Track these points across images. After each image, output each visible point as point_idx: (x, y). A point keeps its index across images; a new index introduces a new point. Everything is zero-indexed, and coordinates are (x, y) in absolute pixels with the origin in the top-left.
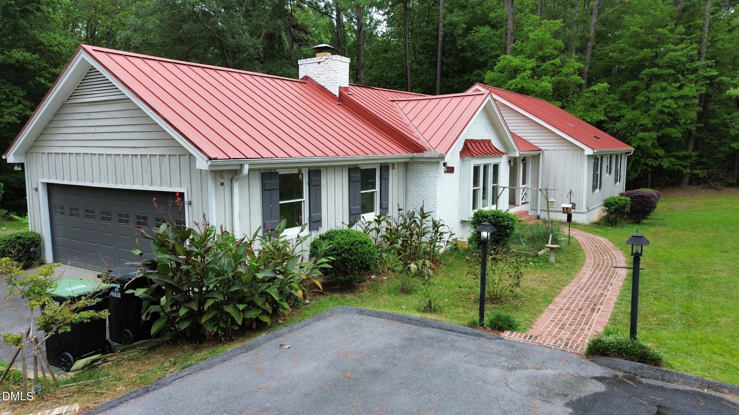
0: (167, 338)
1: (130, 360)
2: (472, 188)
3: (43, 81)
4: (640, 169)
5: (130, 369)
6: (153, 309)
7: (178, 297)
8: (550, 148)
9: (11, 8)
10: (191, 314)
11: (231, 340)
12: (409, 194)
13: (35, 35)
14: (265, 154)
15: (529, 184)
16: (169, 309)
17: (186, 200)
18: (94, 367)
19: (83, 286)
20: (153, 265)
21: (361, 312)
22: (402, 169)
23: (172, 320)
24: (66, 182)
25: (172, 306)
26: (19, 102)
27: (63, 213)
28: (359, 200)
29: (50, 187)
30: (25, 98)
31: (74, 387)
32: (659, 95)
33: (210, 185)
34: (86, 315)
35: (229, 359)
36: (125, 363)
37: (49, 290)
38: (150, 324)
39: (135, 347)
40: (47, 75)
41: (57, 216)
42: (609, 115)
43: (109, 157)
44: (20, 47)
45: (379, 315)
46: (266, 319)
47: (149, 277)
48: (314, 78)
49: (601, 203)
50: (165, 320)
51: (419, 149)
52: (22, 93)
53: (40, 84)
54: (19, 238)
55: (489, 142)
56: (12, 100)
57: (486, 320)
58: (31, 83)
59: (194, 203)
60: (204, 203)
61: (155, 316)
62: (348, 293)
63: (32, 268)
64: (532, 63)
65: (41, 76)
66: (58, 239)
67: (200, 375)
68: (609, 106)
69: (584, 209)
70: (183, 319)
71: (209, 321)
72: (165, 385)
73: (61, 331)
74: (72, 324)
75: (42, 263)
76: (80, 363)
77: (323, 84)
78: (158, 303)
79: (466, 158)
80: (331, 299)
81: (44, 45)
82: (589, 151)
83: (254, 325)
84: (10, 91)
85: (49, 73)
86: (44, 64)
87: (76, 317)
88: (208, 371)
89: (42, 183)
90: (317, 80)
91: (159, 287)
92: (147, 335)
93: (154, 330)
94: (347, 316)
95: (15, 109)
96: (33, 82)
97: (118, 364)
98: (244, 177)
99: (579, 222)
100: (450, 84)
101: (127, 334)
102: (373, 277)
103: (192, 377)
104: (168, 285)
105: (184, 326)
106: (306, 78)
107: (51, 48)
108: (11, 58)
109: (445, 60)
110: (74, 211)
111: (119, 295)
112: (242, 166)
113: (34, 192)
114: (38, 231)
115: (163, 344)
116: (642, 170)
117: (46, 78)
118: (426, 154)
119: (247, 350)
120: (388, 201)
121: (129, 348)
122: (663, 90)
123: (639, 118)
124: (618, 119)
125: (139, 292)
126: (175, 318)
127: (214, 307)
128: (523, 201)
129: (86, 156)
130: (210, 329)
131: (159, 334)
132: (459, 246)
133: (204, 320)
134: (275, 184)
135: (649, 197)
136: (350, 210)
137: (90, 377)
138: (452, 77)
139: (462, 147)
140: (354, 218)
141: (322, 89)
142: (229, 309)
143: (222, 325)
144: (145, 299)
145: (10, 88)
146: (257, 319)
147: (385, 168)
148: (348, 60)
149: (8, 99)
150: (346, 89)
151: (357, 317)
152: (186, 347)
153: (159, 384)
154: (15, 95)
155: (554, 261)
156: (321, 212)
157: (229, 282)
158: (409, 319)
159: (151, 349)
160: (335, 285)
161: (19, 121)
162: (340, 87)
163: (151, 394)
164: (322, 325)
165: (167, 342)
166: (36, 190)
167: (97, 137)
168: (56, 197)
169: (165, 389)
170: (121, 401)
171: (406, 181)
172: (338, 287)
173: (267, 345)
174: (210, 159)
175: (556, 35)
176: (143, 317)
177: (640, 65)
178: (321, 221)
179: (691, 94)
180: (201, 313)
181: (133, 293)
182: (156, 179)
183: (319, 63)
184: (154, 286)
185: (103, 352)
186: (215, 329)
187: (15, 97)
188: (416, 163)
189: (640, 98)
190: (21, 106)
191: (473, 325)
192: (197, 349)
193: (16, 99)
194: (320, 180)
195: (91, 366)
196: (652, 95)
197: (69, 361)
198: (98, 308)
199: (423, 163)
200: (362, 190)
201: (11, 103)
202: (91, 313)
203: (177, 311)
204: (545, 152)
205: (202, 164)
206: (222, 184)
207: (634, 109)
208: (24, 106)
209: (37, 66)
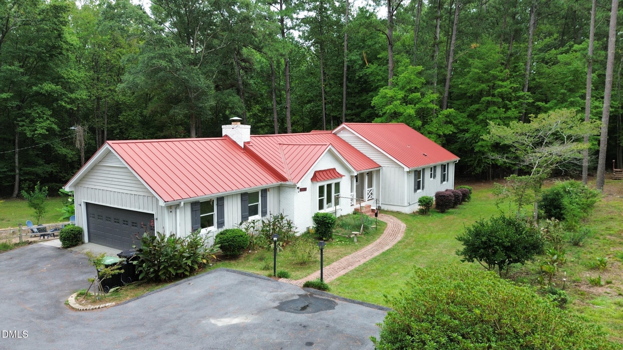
0: (145, 281)
1: (130, 289)
2: (318, 199)
3: (63, 104)
4: (483, 166)
5: (131, 292)
6: (140, 269)
7: (150, 264)
8: (386, 166)
9: (44, 55)
10: (155, 271)
11: (171, 282)
12: (281, 203)
13: (58, 72)
14: (192, 195)
15: (374, 187)
16: (146, 269)
17: (155, 217)
18: (118, 291)
19: (112, 260)
20: (141, 250)
21: (228, 271)
22: (276, 191)
23: (147, 274)
24: (97, 203)
25: (148, 268)
26: (47, 119)
27: (93, 217)
28: (247, 210)
29: (87, 204)
30: (51, 116)
31: (111, 298)
32: (492, 115)
33: (166, 211)
34: (117, 272)
35: (168, 288)
36: (129, 290)
37: (102, 263)
38: (138, 275)
39: (132, 284)
40: (66, 99)
41: (91, 219)
42: (461, 128)
43: (119, 194)
44: (48, 80)
45: (234, 272)
46: (187, 273)
47: (139, 255)
48: (230, 136)
49: (418, 201)
50: (145, 274)
51: (284, 179)
52: (50, 113)
53: (61, 106)
54: (72, 230)
55: (334, 169)
56: (43, 118)
57: (277, 273)
58: (55, 105)
59: (158, 219)
60: (163, 220)
61: (141, 272)
62: (233, 260)
63: (78, 245)
64: (401, 94)
65: (62, 100)
66: (91, 230)
67: (157, 294)
68: (460, 122)
69: (406, 204)
70: (152, 273)
71: (162, 274)
72: (144, 297)
73: (108, 277)
74: (111, 275)
75: (83, 243)
76: (112, 290)
77: (235, 140)
78: (142, 266)
79: (315, 182)
80: (222, 264)
81: (64, 78)
82: (407, 169)
83: (182, 276)
84: (41, 112)
85: (68, 98)
86: (64, 91)
87: (113, 272)
88: (160, 293)
89: (84, 202)
90: (232, 138)
91: (142, 260)
92: (138, 280)
93: (140, 277)
94: (221, 272)
95: (44, 124)
96: (57, 104)
97: (126, 290)
98: (182, 207)
99: (403, 212)
100: (353, 102)
101: (129, 279)
102: (250, 251)
103: (154, 294)
104: (147, 259)
105: (152, 276)
106: (226, 136)
107: (69, 80)
108: (43, 89)
109: (350, 85)
110: (100, 217)
111: (126, 263)
112: (180, 203)
113: (79, 206)
114: (81, 226)
115: (144, 283)
116: (484, 167)
117: (66, 102)
118: (287, 183)
119: (176, 285)
120: (267, 208)
121: (130, 285)
122: (495, 112)
123: (480, 131)
124: (467, 131)
125: (135, 263)
126: (149, 273)
127: (165, 268)
128: (370, 198)
129: (107, 192)
130: (163, 277)
131: (142, 279)
132: (310, 231)
133: (160, 274)
134: (198, 207)
135: (448, 197)
136: (242, 216)
137: (116, 295)
138: (355, 97)
139: (312, 176)
140: (244, 218)
141: (234, 143)
142: (170, 269)
143: (167, 275)
144: (137, 265)
145: (41, 109)
146: (183, 273)
147: (265, 191)
148: (249, 127)
149: (40, 117)
150: (248, 143)
151: (225, 272)
152: (153, 284)
153: (142, 296)
154: (44, 114)
155: (356, 241)
156: (224, 218)
157: (171, 258)
158: (245, 273)
159: (139, 285)
160: (227, 256)
161: (47, 133)
162: (244, 142)
163: (139, 300)
164: (209, 276)
165: (146, 282)
166: (80, 205)
167: (113, 183)
168: (90, 209)
169: (144, 298)
170: (129, 301)
171: (279, 196)
172: (229, 257)
173: (184, 284)
174: (165, 202)
175: (420, 74)
176: (136, 272)
177: (481, 94)
178: (224, 223)
179: (513, 116)
180: (159, 270)
181: (132, 263)
182: (141, 206)
183: (233, 128)
184: (140, 260)
185: (120, 286)
186: (165, 277)
187: (45, 116)
188: (284, 186)
189: (481, 117)
190: (48, 122)
191: (270, 276)
192: (157, 285)
193: (45, 117)
194: (224, 202)
195: (117, 291)
196: (489, 115)
197: (108, 289)
198: (120, 269)
199: (287, 187)
200: (249, 204)
201: (41, 120)
202: (118, 271)
203: (150, 269)
204: (383, 168)
205: (162, 203)
206: (171, 212)
207: (477, 124)
208: (51, 121)
209: (59, 93)
